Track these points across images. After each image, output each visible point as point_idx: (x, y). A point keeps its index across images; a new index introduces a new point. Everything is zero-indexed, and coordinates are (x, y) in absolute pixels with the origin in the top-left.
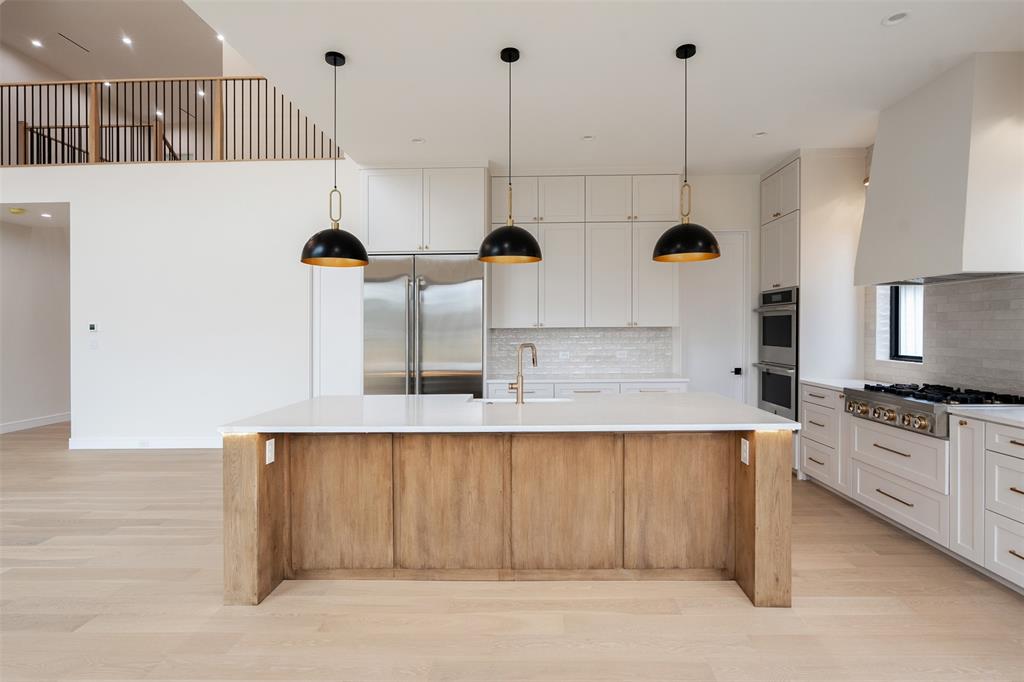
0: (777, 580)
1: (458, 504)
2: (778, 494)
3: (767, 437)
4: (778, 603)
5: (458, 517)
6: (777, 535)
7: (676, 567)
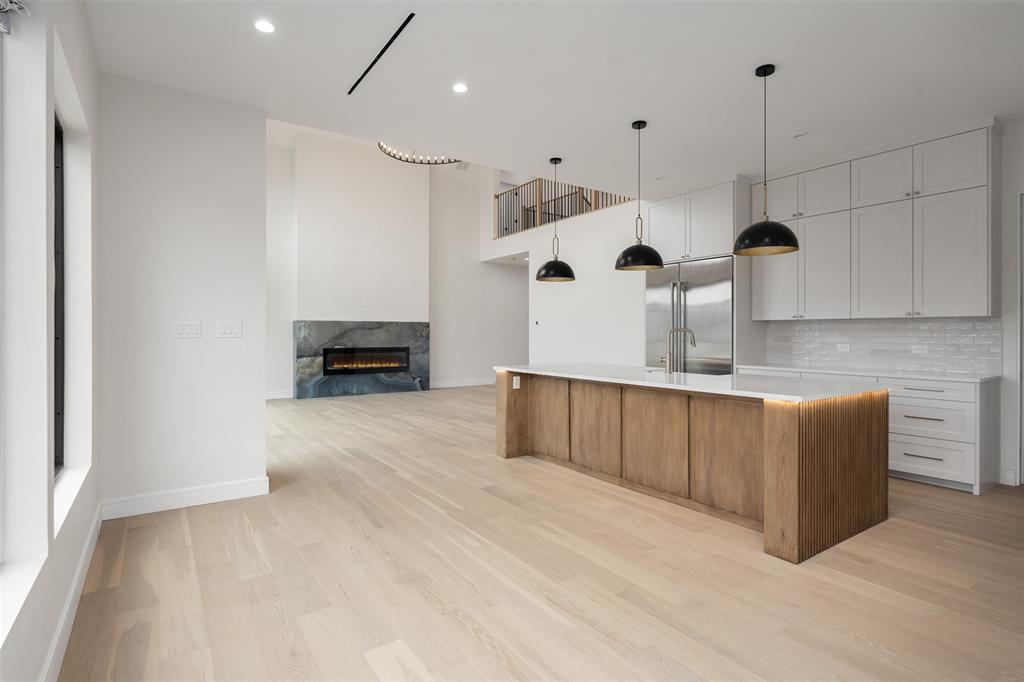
0: (783, 535)
1: (598, 429)
2: (784, 458)
3: (774, 409)
4: (784, 556)
5: (598, 439)
6: (783, 495)
7: (734, 512)
